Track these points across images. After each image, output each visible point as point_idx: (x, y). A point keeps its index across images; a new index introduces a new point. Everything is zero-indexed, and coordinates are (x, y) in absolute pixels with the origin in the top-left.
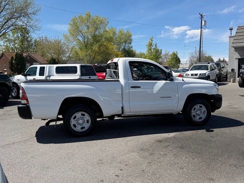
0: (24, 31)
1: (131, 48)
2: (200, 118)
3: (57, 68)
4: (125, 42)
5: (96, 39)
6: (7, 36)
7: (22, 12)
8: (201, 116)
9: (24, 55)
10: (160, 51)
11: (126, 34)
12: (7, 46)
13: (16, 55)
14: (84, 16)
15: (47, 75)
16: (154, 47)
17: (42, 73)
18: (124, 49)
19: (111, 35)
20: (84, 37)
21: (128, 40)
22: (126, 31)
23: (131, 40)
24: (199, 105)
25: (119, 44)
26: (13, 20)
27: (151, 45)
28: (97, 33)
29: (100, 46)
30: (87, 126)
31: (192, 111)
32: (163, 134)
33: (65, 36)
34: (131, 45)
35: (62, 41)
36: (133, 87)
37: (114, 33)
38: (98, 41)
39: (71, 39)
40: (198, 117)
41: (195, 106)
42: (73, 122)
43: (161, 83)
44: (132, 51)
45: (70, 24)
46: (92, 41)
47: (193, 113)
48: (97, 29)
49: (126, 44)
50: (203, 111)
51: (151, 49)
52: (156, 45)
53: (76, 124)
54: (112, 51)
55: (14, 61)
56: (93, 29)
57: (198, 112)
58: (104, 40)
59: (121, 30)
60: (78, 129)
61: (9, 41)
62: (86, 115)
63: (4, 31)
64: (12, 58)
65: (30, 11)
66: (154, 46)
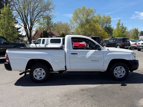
0: (49, 18)
1: (111, 26)
2: (121, 76)
3: (51, 40)
4: (107, 23)
5: (88, 21)
6: (40, 21)
7: (46, 8)
8: (121, 74)
9: (48, 32)
11: (107, 18)
12: (40, 27)
13: (43, 32)
14: (81, 8)
15: (46, 44)
16: (121, 25)
17: (43, 43)
18: (106, 27)
19: (98, 19)
20: (81, 21)
22: (107, 16)
23: (110, 21)
24: (119, 67)
25: (103, 24)
26: (42, 13)
27: (119, 24)
28: (89, 18)
29: (90, 26)
30: (43, 76)
31: (115, 70)
32: (89, 85)
33: (71, 21)
34: (110, 24)
35: (68, 23)
36: (72, 54)
37: (100, 18)
38: (89, 23)
39: (74, 22)
40: (119, 75)
41: (117, 68)
42: (35, 74)
43: (92, 51)
45: (73, 14)
46: (85, 23)
47: (115, 72)
48: (88, 15)
49: (107, 24)
50: (122, 71)
51: (119, 27)
53: (37, 75)
54: (97, 28)
55: (42, 35)
56: (86, 16)
57: (119, 72)
58: (92, 22)
59: (104, 15)
60: (38, 78)
61: (41, 24)
62: (43, 70)
63: (37, 18)
64: (42, 33)
65: (50, 7)
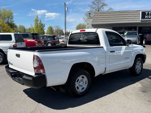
1: (13, 22)
4: (8, 17)
10: (43, 25)
11: (8, 12)
18: (8, 22)
21: (10, 16)
22: (8, 10)
23: (12, 16)
25: (4, 19)
44: (14, 24)
47: (136, 67)
49: (9, 19)
50: (140, 65)
51: (37, 23)
52: (40, 21)
53: (79, 87)
62: (85, 77)
66: (39, 21)
